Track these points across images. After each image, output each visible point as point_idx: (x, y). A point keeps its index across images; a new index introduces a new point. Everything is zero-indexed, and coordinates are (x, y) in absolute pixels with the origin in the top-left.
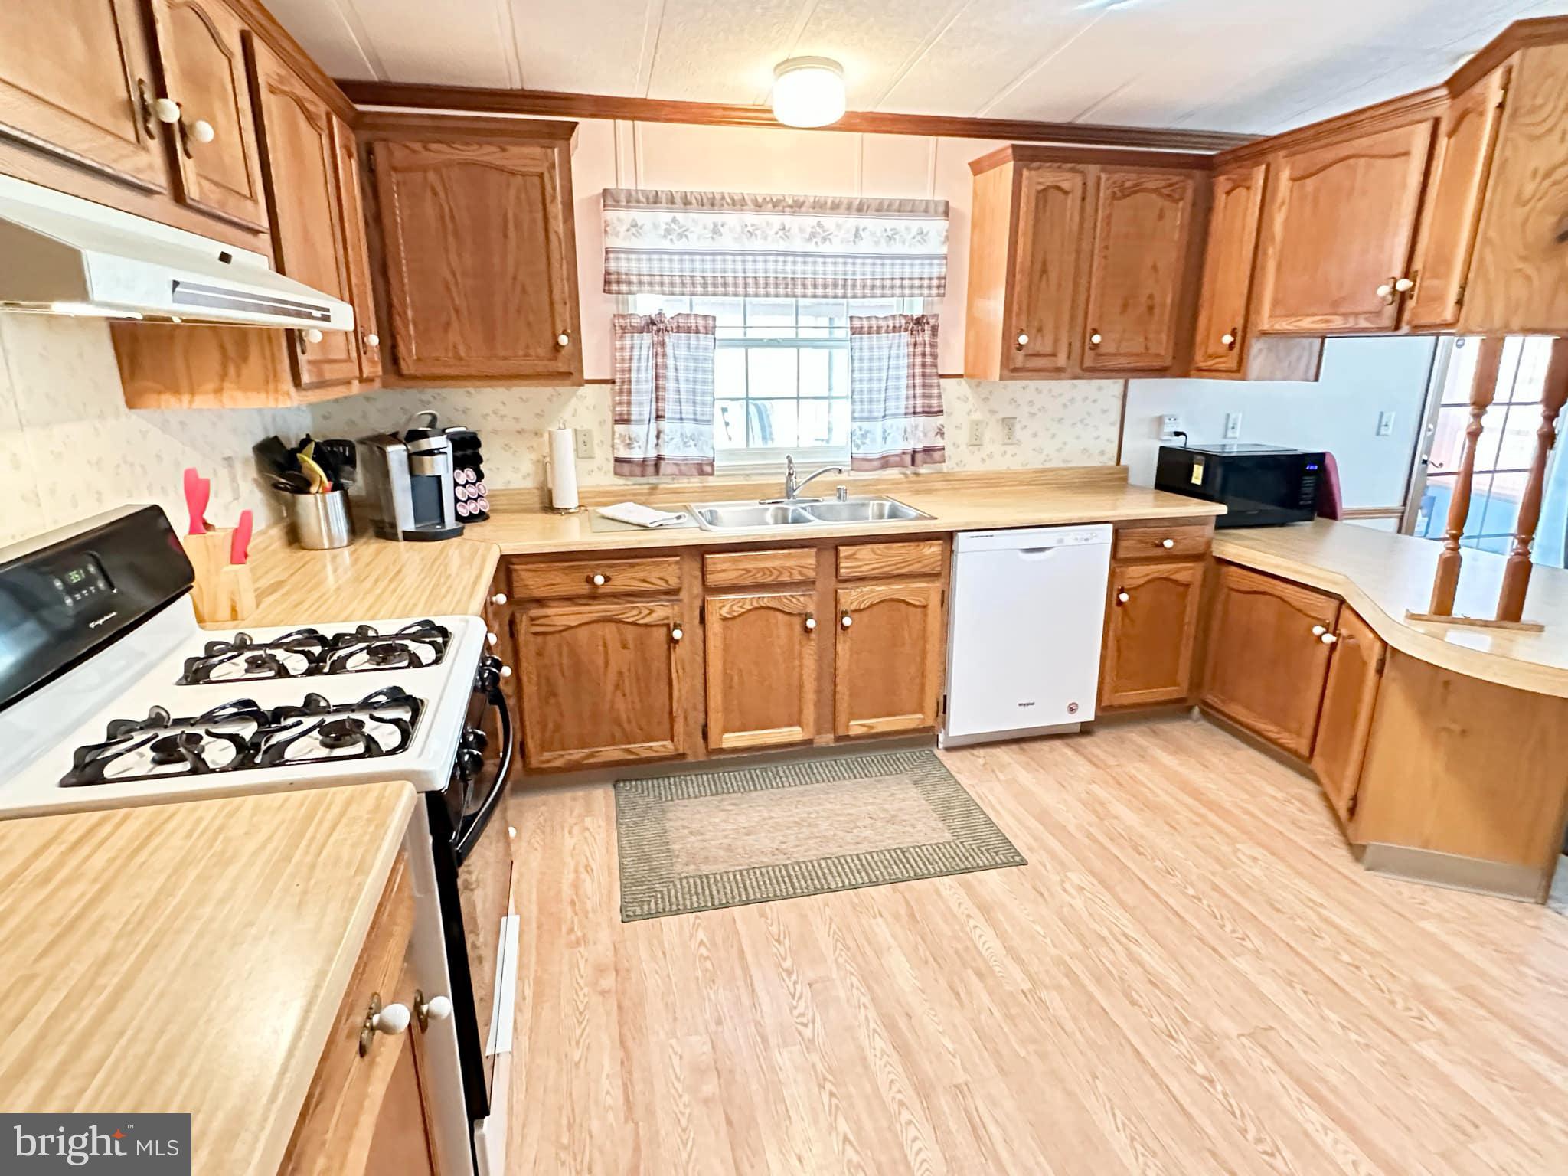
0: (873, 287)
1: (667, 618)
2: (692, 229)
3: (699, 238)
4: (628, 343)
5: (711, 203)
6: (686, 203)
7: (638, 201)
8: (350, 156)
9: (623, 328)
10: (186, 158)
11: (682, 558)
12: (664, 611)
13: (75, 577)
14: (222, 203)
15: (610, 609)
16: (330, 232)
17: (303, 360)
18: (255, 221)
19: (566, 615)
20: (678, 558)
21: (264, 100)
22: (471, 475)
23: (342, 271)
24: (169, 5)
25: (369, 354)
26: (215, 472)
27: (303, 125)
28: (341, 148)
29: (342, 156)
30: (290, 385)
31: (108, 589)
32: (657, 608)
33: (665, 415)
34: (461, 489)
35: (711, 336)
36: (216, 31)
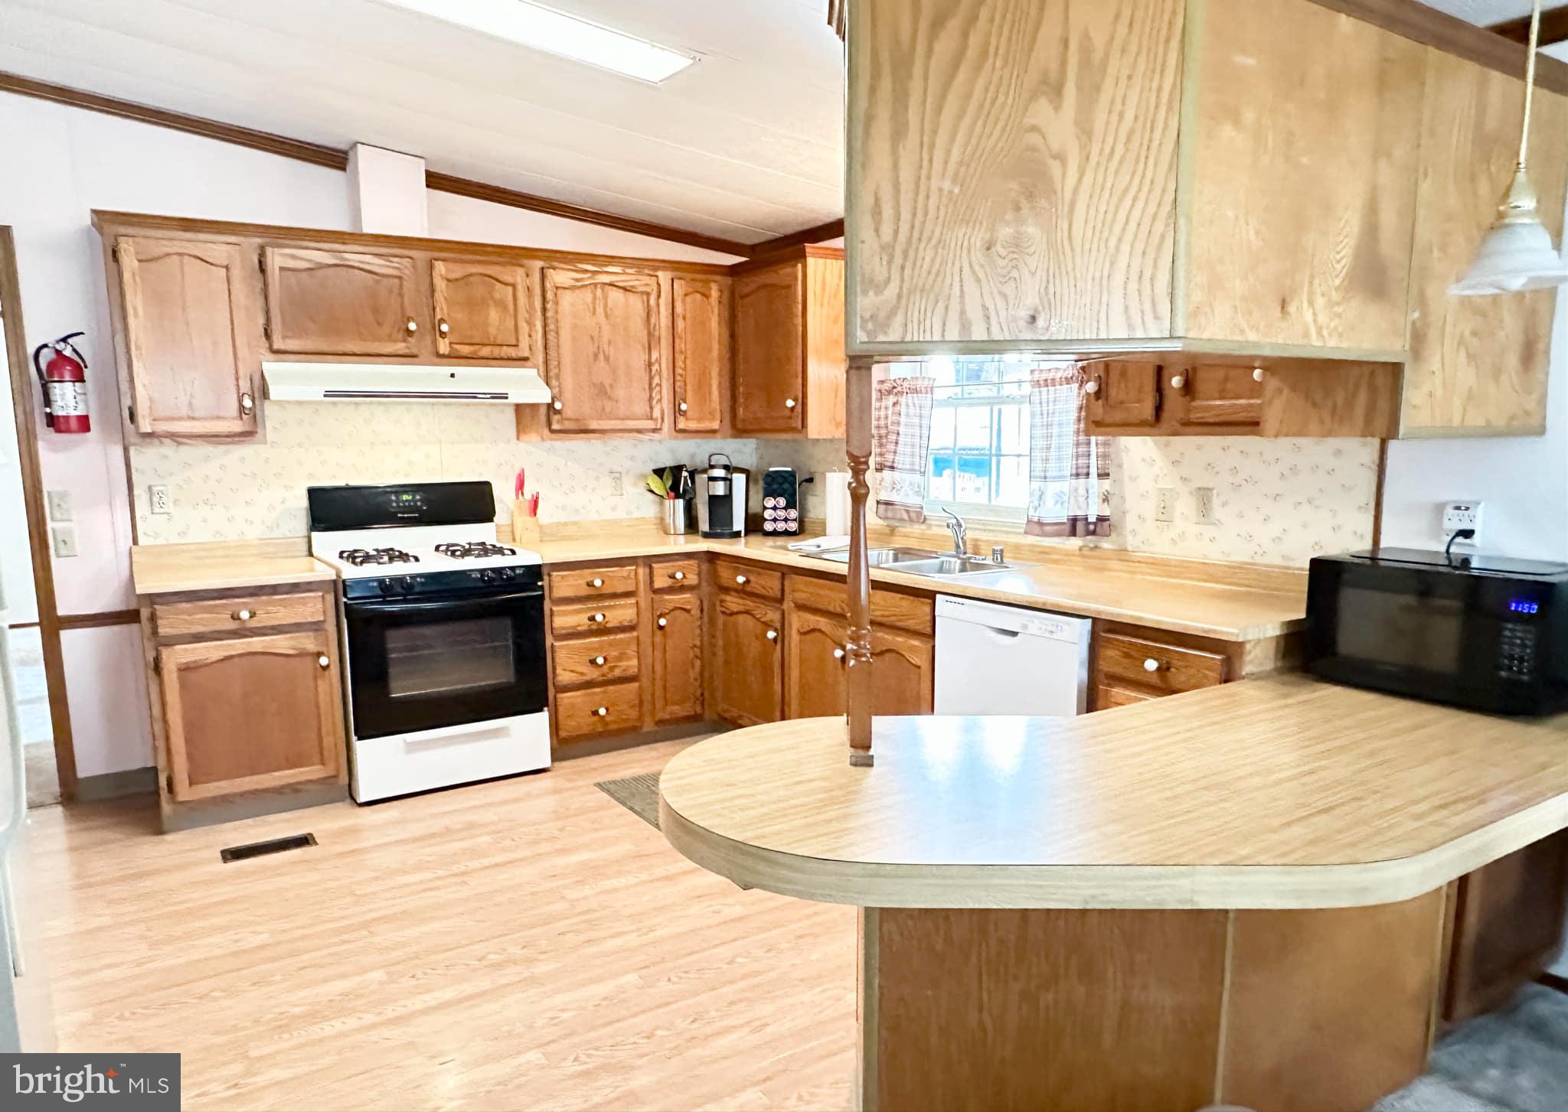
1: (772, 620)
4: (883, 404)
8: (706, 296)
9: (880, 391)
10: (441, 339)
11: (783, 574)
12: (773, 616)
13: (405, 497)
14: (475, 352)
15: (750, 604)
16: (644, 346)
17: (556, 418)
18: (514, 355)
19: (733, 602)
20: (779, 574)
21: (550, 295)
22: (782, 502)
23: (655, 368)
24: (448, 280)
25: (689, 414)
26: (597, 479)
27: (615, 295)
28: (686, 295)
29: (689, 299)
30: (546, 431)
31: (421, 507)
32: (769, 612)
33: (895, 465)
34: (770, 511)
35: (929, 395)
36: (499, 278)
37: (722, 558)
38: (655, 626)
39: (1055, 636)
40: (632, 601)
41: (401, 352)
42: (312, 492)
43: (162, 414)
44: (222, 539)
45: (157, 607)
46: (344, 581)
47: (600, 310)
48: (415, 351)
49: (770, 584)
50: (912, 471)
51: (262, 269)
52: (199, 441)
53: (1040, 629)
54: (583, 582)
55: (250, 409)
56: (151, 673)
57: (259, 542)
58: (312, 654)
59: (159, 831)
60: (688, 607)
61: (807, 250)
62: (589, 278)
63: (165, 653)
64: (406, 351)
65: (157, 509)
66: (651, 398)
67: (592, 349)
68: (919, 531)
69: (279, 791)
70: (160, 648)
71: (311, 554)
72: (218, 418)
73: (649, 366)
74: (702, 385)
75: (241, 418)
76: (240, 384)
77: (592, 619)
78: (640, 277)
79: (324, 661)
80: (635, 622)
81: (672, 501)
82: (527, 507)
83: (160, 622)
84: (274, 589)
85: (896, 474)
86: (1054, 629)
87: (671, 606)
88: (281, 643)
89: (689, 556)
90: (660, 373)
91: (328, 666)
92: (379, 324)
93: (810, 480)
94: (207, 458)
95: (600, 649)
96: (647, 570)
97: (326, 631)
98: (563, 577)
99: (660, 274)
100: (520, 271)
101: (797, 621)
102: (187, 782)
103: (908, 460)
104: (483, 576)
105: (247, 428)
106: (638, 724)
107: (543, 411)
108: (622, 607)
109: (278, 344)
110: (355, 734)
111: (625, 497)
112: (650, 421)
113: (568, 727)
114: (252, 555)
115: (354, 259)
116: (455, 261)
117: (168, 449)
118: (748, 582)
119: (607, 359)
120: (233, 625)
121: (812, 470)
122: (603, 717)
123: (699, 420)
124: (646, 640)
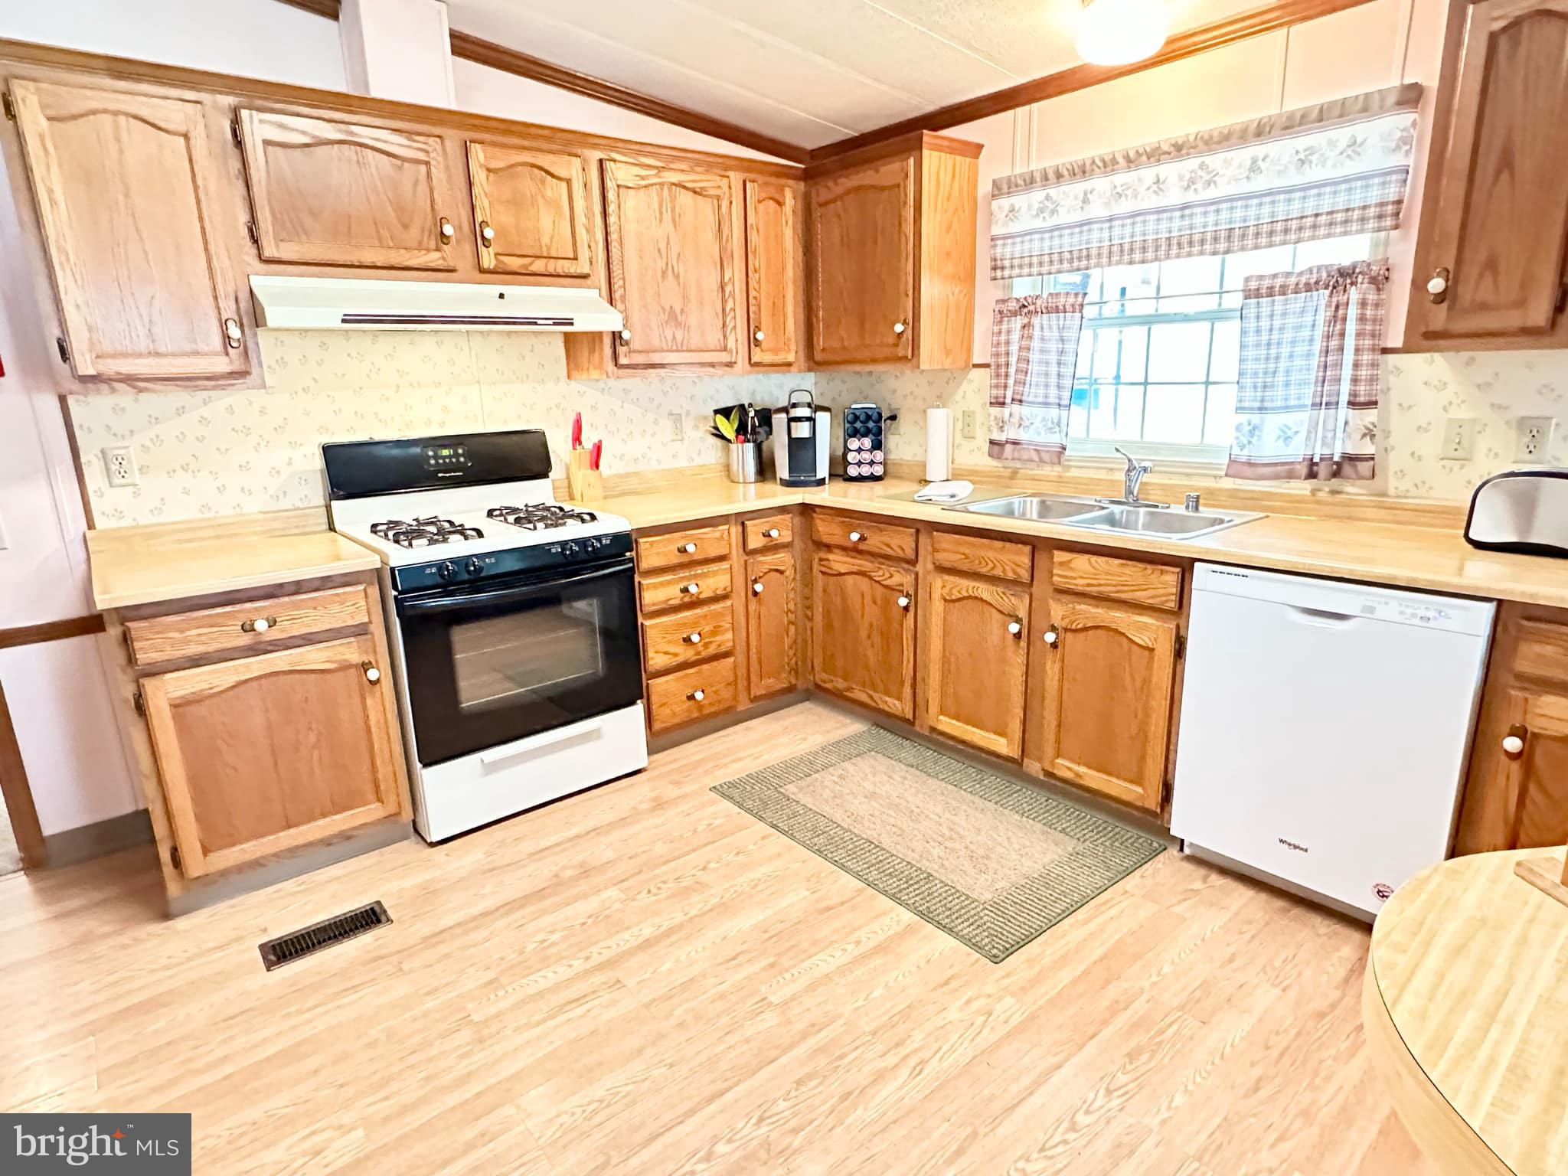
0: (1271, 233)
1: (902, 585)
2: (1062, 203)
3: (1069, 211)
4: (1004, 327)
5: (1081, 172)
6: (1059, 176)
7: (1017, 186)
8: (780, 203)
9: (1001, 312)
10: (484, 248)
11: (918, 531)
12: (900, 578)
13: (445, 452)
14: (525, 266)
15: (866, 565)
16: (715, 264)
17: (622, 350)
18: (572, 271)
19: (839, 562)
20: (913, 530)
21: (611, 195)
22: (867, 442)
23: (728, 289)
24: (489, 170)
25: (764, 346)
26: (656, 422)
27: (685, 198)
28: (760, 202)
29: (761, 207)
30: (610, 366)
31: (465, 462)
32: (895, 574)
33: (1024, 398)
34: (855, 454)
35: (1078, 315)
36: (552, 170)
37: (817, 509)
38: (750, 593)
39: (1432, 624)
40: (725, 565)
41: (433, 265)
42: (328, 451)
43: (107, 347)
44: (212, 514)
45: (129, 624)
46: (392, 570)
47: (667, 217)
48: (451, 264)
49: (901, 542)
50: (1046, 404)
51: (238, 143)
52: (169, 387)
53: (1402, 613)
54: (674, 548)
55: (239, 340)
56: (131, 715)
57: (261, 516)
58: (356, 666)
59: (166, 916)
60: (782, 568)
61: (925, 139)
62: (655, 175)
63: (150, 685)
64: (440, 264)
65: (118, 480)
66: (724, 325)
67: (660, 264)
68: (1055, 474)
69: (326, 842)
70: (141, 681)
71: (332, 528)
72: (196, 353)
73: (722, 288)
74: (777, 310)
75: (227, 354)
76: (221, 305)
77: (685, 590)
78: (709, 177)
79: (373, 674)
80: (729, 589)
81: (740, 445)
82: (587, 459)
83: (137, 645)
84: (298, 587)
85: (1025, 410)
86: (1431, 614)
87: (766, 567)
88: (314, 657)
89: (783, 510)
90: (732, 295)
91: (378, 681)
92: (406, 227)
93: (893, 418)
94: (181, 411)
95: (695, 624)
96: (740, 528)
97: (372, 634)
98: (651, 544)
99: (731, 174)
100: (576, 161)
101: (940, 586)
102: (200, 851)
103: (1041, 391)
104: (563, 549)
105: (237, 366)
106: (733, 704)
107: (607, 341)
108: (715, 573)
109: (269, 251)
110: (420, 761)
111: (685, 442)
112: (724, 353)
113: (664, 717)
114: (255, 533)
115: (365, 135)
116: (494, 144)
117: (125, 397)
118: (862, 539)
119: (677, 277)
120: (246, 640)
121: (894, 406)
122: (699, 702)
123: (775, 351)
124: (740, 609)
